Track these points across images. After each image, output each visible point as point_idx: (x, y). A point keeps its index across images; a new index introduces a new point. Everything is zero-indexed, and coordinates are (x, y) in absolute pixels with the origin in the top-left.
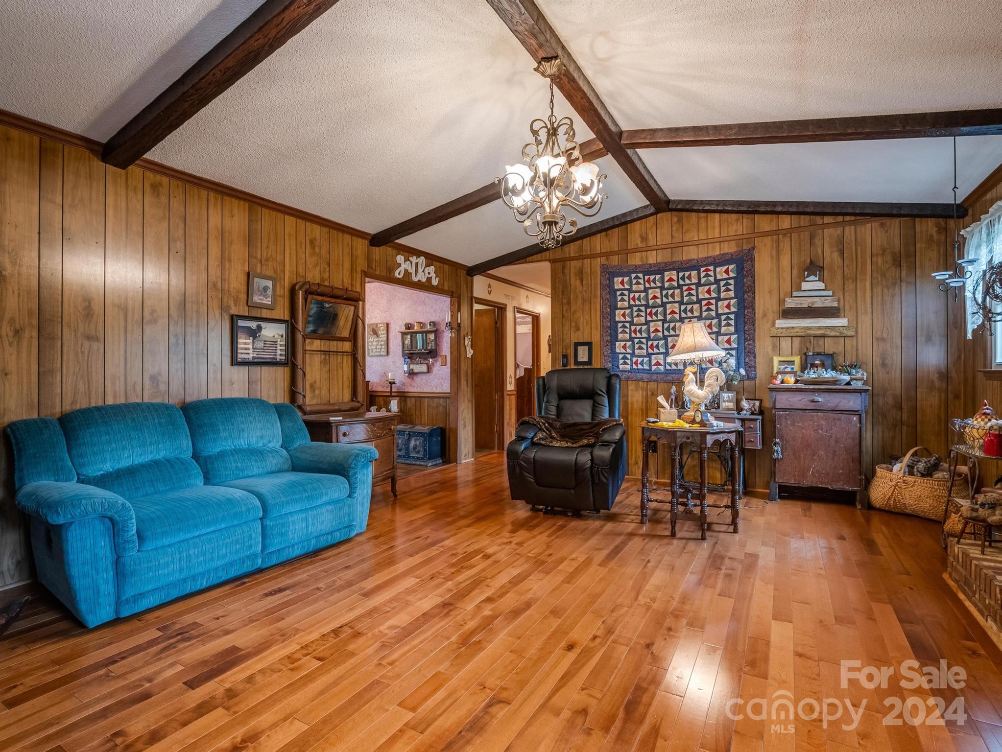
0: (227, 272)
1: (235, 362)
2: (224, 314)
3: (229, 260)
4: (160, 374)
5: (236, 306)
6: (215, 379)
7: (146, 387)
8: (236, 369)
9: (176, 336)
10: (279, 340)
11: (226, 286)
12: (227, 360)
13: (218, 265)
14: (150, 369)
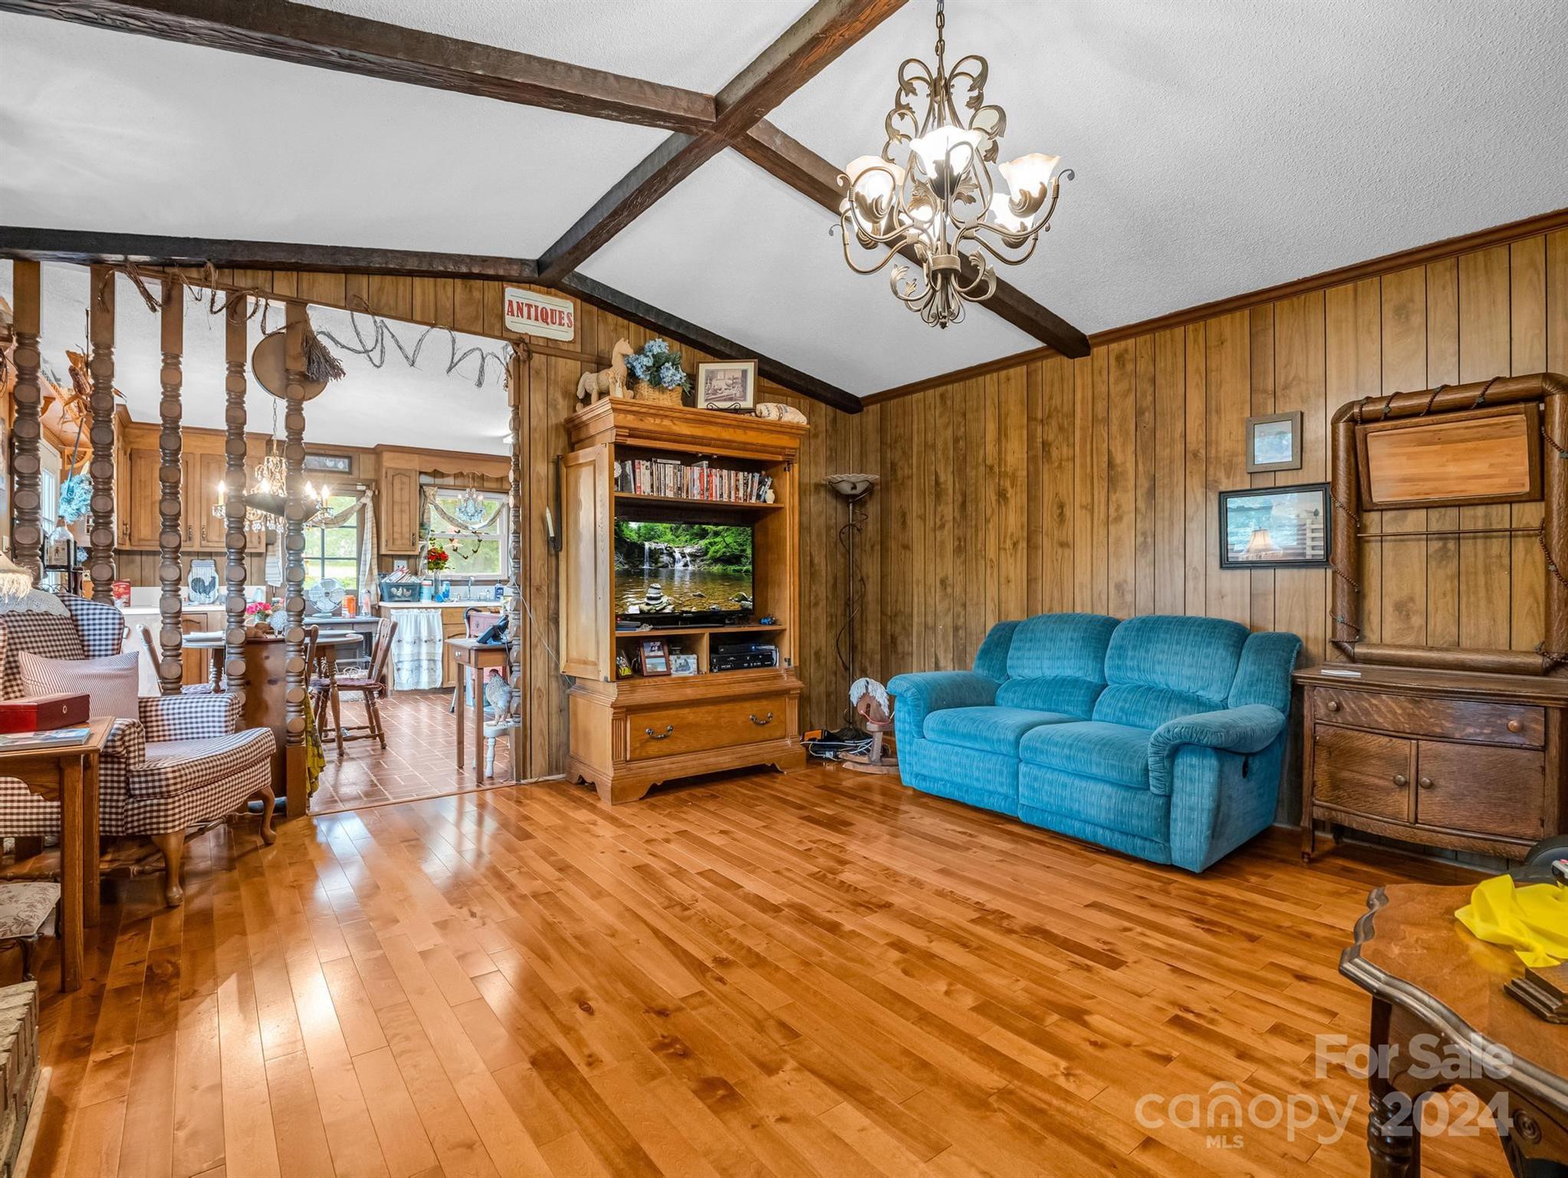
0: (1214, 431)
1: (1226, 563)
2: (1209, 493)
3: (1218, 411)
4: (1126, 582)
5: (1228, 478)
6: (1195, 589)
7: (1112, 596)
8: (1228, 574)
9: (1144, 534)
10: (1308, 522)
11: (1213, 451)
12: (1214, 562)
13: (1200, 425)
14: (1115, 577)
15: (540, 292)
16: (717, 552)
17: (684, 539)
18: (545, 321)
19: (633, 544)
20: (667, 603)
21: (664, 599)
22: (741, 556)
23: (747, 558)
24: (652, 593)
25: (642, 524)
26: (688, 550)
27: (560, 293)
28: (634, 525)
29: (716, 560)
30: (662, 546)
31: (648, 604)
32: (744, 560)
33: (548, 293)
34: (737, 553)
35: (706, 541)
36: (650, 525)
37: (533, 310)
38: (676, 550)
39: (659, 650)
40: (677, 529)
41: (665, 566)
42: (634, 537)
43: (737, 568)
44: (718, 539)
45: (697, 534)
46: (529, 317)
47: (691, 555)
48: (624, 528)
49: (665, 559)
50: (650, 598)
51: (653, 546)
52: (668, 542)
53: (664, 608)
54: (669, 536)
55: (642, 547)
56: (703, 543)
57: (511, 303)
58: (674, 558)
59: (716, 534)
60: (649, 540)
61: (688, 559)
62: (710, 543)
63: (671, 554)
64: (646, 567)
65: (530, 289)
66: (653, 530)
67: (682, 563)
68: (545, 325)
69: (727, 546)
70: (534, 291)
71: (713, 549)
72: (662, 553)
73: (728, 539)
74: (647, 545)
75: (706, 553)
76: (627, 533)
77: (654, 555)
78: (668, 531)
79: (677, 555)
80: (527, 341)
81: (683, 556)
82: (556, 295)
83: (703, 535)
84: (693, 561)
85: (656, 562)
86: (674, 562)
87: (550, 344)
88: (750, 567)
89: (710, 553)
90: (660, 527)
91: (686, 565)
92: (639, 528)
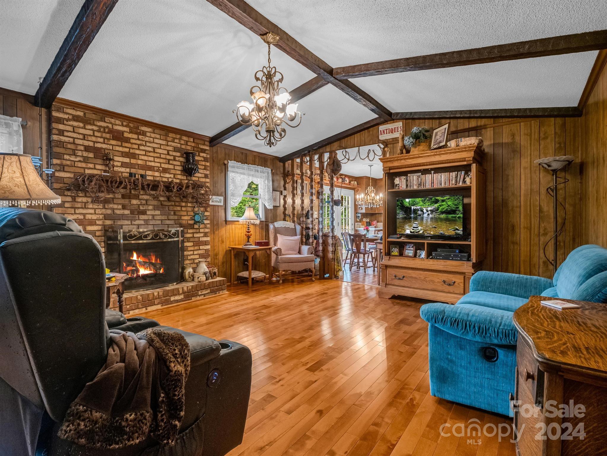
15: (391, 123)
16: (443, 209)
17: (427, 204)
18: (392, 132)
19: (407, 207)
20: (420, 230)
21: (419, 228)
22: (456, 210)
23: (459, 211)
24: (415, 225)
25: (410, 199)
26: (429, 209)
27: (397, 121)
28: (407, 200)
29: (442, 213)
30: (419, 208)
31: (413, 229)
32: (457, 212)
33: (394, 122)
34: (454, 209)
35: (438, 204)
36: (413, 199)
37: (388, 131)
38: (424, 209)
39: (412, 247)
40: (425, 200)
41: (420, 215)
42: (408, 205)
43: (454, 216)
44: (444, 203)
45: (433, 202)
46: (387, 133)
47: (430, 211)
48: (404, 202)
49: (420, 212)
50: (414, 227)
51: (415, 208)
52: (421, 206)
53: (419, 231)
54: (421, 203)
55: (411, 208)
56: (436, 205)
57: (381, 131)
58: (423, 212)
59: (443, 201)
60: (413, 205)
61: (429, 212)
62: (440, 205)
63: (422, 211)
64: (412, 216)
65: (387, 124)
66: (415, 201)
67: (427, 214)
68: (392, 134)
69: (449, 206)
70: (389, 124)
71: (441, 208)
72: (418, 210)
73: (449, 202)
74: (412, 207)
75: (438, 210)
76: (405, 203)
77: (415, 211)
78: (421, 201)
79: (425, 211)
80: (386, 141)
81: (427, 211)
82: (396, 122)
83: (437, 201)
84: (432, 213)
85: (416, 214)
86: (423, 213)
87: (394, 140)
88: (461, 216)
89: (440, 210)
90: (418, 200)
91: (429, 215)
92: (409, 201)
